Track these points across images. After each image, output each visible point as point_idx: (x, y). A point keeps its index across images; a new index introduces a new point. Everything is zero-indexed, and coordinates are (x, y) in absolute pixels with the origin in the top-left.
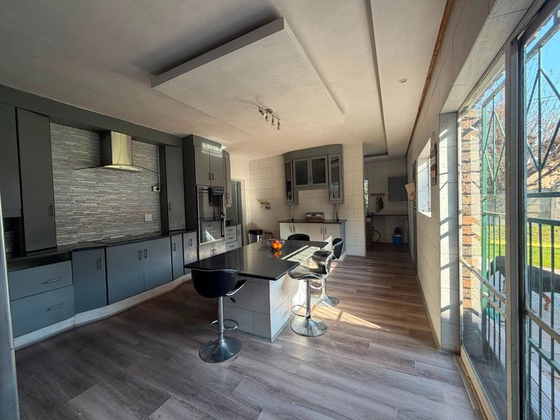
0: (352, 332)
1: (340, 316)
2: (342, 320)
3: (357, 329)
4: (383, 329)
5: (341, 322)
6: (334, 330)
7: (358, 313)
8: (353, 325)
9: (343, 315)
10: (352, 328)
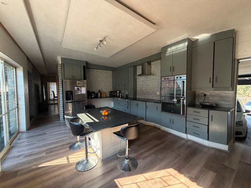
0: (56, 155)
1: (68, 159)
2: (65, 158)
3: (54, 158)
4: (37, 166)
5: (64, 156)
6: (65, 151)
7: (56, 168)
8: (57, 158)
9: (66, 160)
10: (57, 157)
